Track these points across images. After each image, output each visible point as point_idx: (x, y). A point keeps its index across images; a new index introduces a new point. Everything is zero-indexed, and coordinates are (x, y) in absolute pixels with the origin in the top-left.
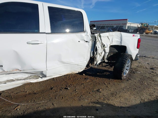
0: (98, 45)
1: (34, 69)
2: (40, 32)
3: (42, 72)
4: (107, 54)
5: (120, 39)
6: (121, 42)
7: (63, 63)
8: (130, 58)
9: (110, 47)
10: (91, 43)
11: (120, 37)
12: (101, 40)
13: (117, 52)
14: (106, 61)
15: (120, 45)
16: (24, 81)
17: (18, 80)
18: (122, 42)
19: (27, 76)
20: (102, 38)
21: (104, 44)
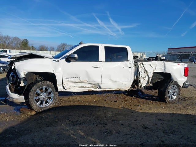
0: (141, 71)
1: (95, 82)
2: (99, 61)
3: (99, 84)
4: (151, 79)
6: (165, 70)
7: (112, 81)
9: (153, 73)
10: (134, 69)
11: (164, 65)
12: (144, 67)
14: (151, 85)
15: (164, 72)
16: (89, 88)
17: (85, 87)
21: (147, 70)
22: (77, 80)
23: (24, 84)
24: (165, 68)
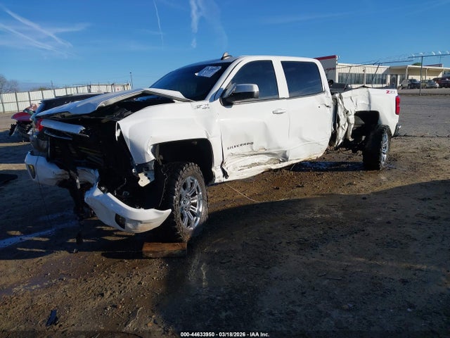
0: (340, 112)
1: (279, 148)
2: (280, 97)
3: (286, 151)
4: (352, 126)
5: (367, 99)
6: (370, 106)
7: (303, 140)
8: (387, 132)
9: (355, 115)
10: (332, 109)
11: (367, 96)
12: (343, 102)
13: (363, 125)
14: (351, 140)
15: (369, 110)
16: (263, 166)
17: (259, 164)
18: (372, 104)
19: (267, 158)
20: (344, 100)
21: (347, 109)
22: (246, 149)
23: (149, 178)
24: (370, 102)
